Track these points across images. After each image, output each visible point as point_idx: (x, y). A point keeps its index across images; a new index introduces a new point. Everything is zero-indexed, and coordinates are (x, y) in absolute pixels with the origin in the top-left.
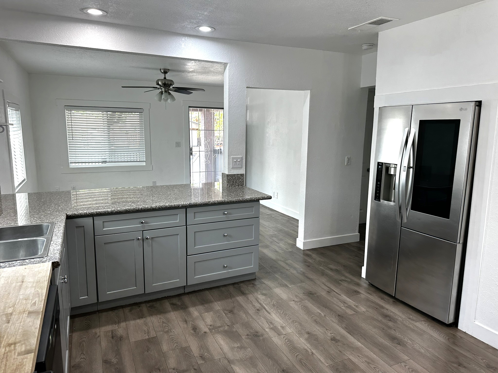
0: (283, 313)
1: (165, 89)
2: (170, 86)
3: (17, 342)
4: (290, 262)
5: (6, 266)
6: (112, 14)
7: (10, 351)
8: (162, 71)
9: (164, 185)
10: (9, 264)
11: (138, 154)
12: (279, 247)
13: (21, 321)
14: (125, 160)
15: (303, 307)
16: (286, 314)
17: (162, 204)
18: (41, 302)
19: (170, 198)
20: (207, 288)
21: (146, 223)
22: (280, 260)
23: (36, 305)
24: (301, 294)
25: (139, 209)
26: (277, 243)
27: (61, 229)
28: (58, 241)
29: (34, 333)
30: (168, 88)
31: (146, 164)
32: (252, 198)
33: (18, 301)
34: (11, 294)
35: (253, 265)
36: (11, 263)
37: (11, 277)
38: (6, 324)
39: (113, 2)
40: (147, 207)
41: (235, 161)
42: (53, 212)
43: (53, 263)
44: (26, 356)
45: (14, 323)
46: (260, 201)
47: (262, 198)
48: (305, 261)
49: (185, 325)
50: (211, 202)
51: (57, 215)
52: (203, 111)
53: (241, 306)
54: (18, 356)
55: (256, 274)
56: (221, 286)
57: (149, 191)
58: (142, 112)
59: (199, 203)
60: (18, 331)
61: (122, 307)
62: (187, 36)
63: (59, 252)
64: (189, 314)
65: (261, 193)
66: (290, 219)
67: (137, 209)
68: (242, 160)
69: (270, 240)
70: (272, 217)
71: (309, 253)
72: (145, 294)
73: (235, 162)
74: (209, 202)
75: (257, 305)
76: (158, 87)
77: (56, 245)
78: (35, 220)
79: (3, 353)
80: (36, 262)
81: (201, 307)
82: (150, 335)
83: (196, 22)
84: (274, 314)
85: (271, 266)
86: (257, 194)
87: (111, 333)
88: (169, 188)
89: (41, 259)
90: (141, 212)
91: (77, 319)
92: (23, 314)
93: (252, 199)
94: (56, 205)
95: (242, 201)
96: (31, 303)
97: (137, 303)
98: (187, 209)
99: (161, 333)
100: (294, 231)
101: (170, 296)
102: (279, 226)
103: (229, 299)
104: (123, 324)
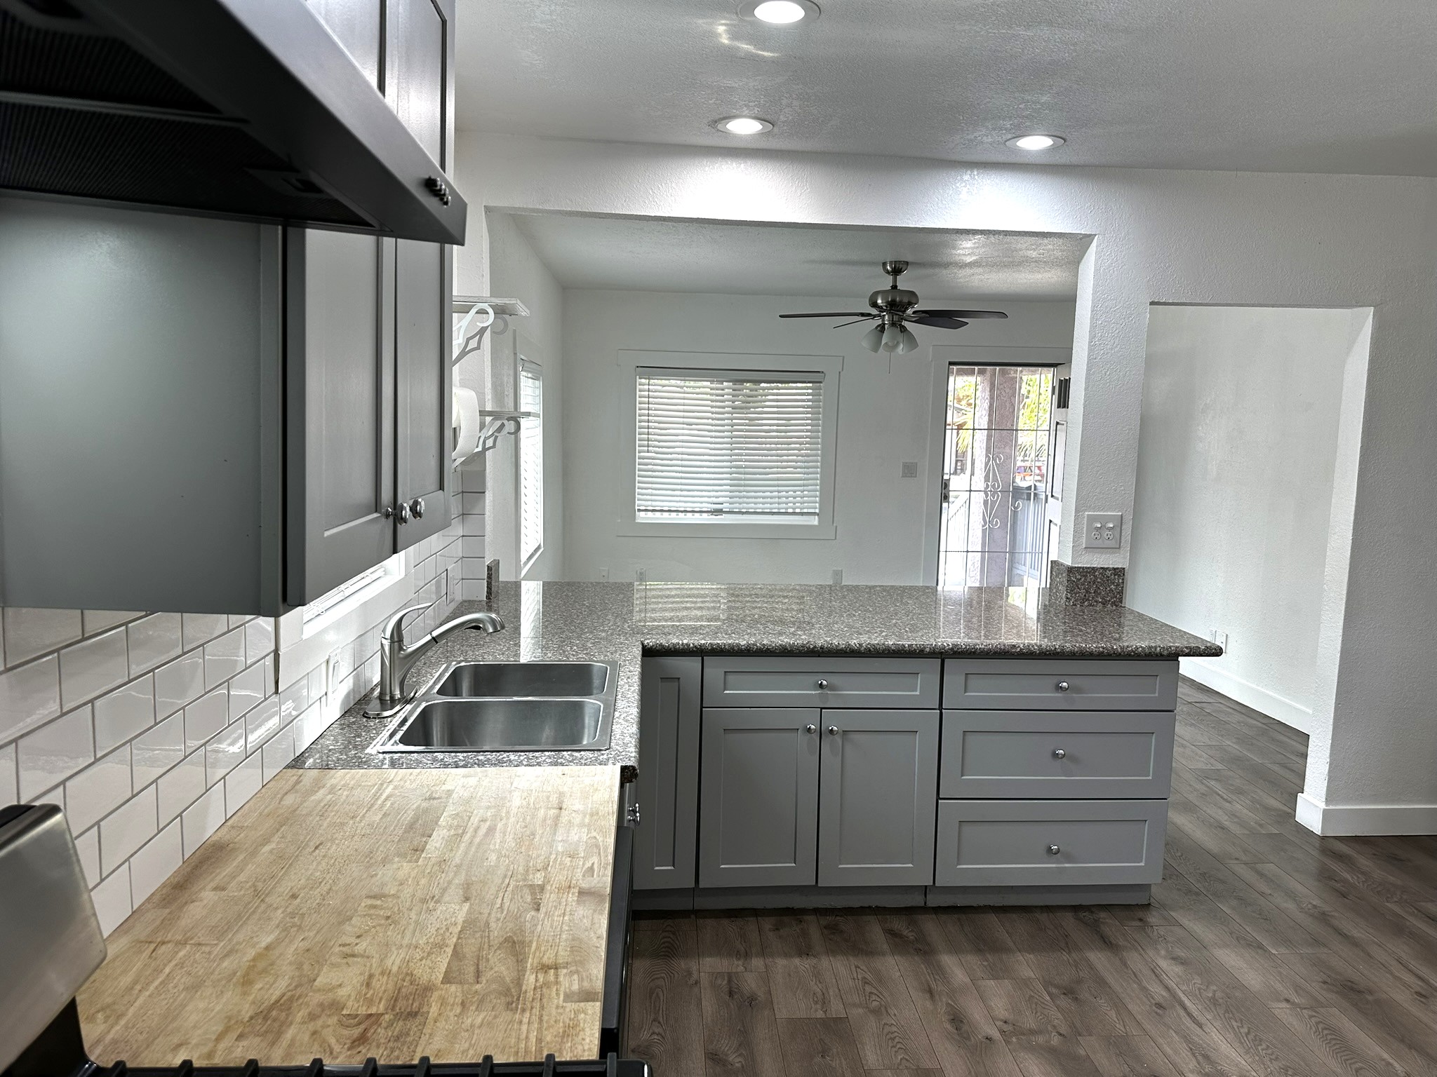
0: (1248, 1033)
1: (893, 318)
2: (907, 309)
3: (560, 964)
4: (1270, 868)
5: (522, 761)
6: (785, 128)
7: (547, 984)
8: (889, 268)
9: (877, 586)
10: (528, 759)
11: (797, 493)
12: (1233, 815)
13: (565, 910)
14: (765, 509)
15: (1323, 1029)
16: (1258, 1041)
17: (875, 639)
18: (605, 869)
19: (897, 623)
20: (992, 905)
21: (831, 687)
22: (1237, 859)
23: (595, 876)
24: (1314, 984)
25: (815, 647)
26: (1224, 799)
27: (634, 680)
28: (630, 712)
29: (595, 949)
30: (901, 314)
31: (819, 521)
32: (1156, 647)
33: (553, 856)
34: (538, 837)
35: (1144, 860)
36: (531, 754)
37: (534, 791)
38: (533, 913)
39: (794, 96)
40: (836, 643)
41: (1099, 526)
42: (612, 634)
43: (624, 769)
44: (582, 1004)
45: (550, 912)
46: (1180, 659)
47: (1187, 651)
48: (1325, 876)
49: (928, 1004)
50: (1019, 647)
51: (621, 643)
52: (988, 374)
53: (1102, 982)
54: (564, 1001)
55: (1153, 889)
56: (1036, 907)
57: (838, 599)
58: (821, 382)
59: (983, 646)
60: (560, 935)
61: (756, 913)
62: (976, 167)
63: (635, 742)
64: (939, 971)
65: (1184, 634)
66: (1271, 726)
67: (812, 647)
68: (1120, 525)
69: (1198, 786)
70: (1205, 714)
71: (1343, 848)
72: (815, 889)
73: (1097, 529)
74: (1014, 646)
75: (1158, 991)
76: (874, 311)
77: (627, 721)
78: (574, 653)
79: (533, 987)
80: (586, 760)
81: (973, 960)
82: (829, 1011)
83: (1011, 125)
84: (1216, 1031)
85: (1205, 873)
86: (1172, 637)
87: (725, 982)
88: (890, 595)
89: (596, 755)
90: (819, 656)
91: (643, 924)
92: (568, 893)
93: (1156, 650)
94: (616, 617)
95: (1120, 654)
96: (582, 868)
97: (793, 908)
98: (946, 660)
99: (860, 1011)
100: (1286, 767)
101: (885, 907)
102: (1231, 745)
103: (1062, 951)
104: (757, 963)
